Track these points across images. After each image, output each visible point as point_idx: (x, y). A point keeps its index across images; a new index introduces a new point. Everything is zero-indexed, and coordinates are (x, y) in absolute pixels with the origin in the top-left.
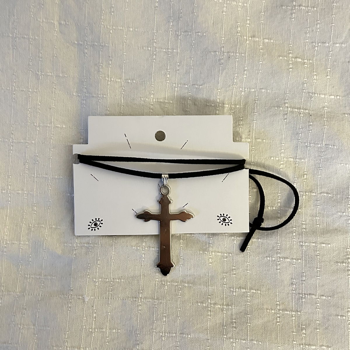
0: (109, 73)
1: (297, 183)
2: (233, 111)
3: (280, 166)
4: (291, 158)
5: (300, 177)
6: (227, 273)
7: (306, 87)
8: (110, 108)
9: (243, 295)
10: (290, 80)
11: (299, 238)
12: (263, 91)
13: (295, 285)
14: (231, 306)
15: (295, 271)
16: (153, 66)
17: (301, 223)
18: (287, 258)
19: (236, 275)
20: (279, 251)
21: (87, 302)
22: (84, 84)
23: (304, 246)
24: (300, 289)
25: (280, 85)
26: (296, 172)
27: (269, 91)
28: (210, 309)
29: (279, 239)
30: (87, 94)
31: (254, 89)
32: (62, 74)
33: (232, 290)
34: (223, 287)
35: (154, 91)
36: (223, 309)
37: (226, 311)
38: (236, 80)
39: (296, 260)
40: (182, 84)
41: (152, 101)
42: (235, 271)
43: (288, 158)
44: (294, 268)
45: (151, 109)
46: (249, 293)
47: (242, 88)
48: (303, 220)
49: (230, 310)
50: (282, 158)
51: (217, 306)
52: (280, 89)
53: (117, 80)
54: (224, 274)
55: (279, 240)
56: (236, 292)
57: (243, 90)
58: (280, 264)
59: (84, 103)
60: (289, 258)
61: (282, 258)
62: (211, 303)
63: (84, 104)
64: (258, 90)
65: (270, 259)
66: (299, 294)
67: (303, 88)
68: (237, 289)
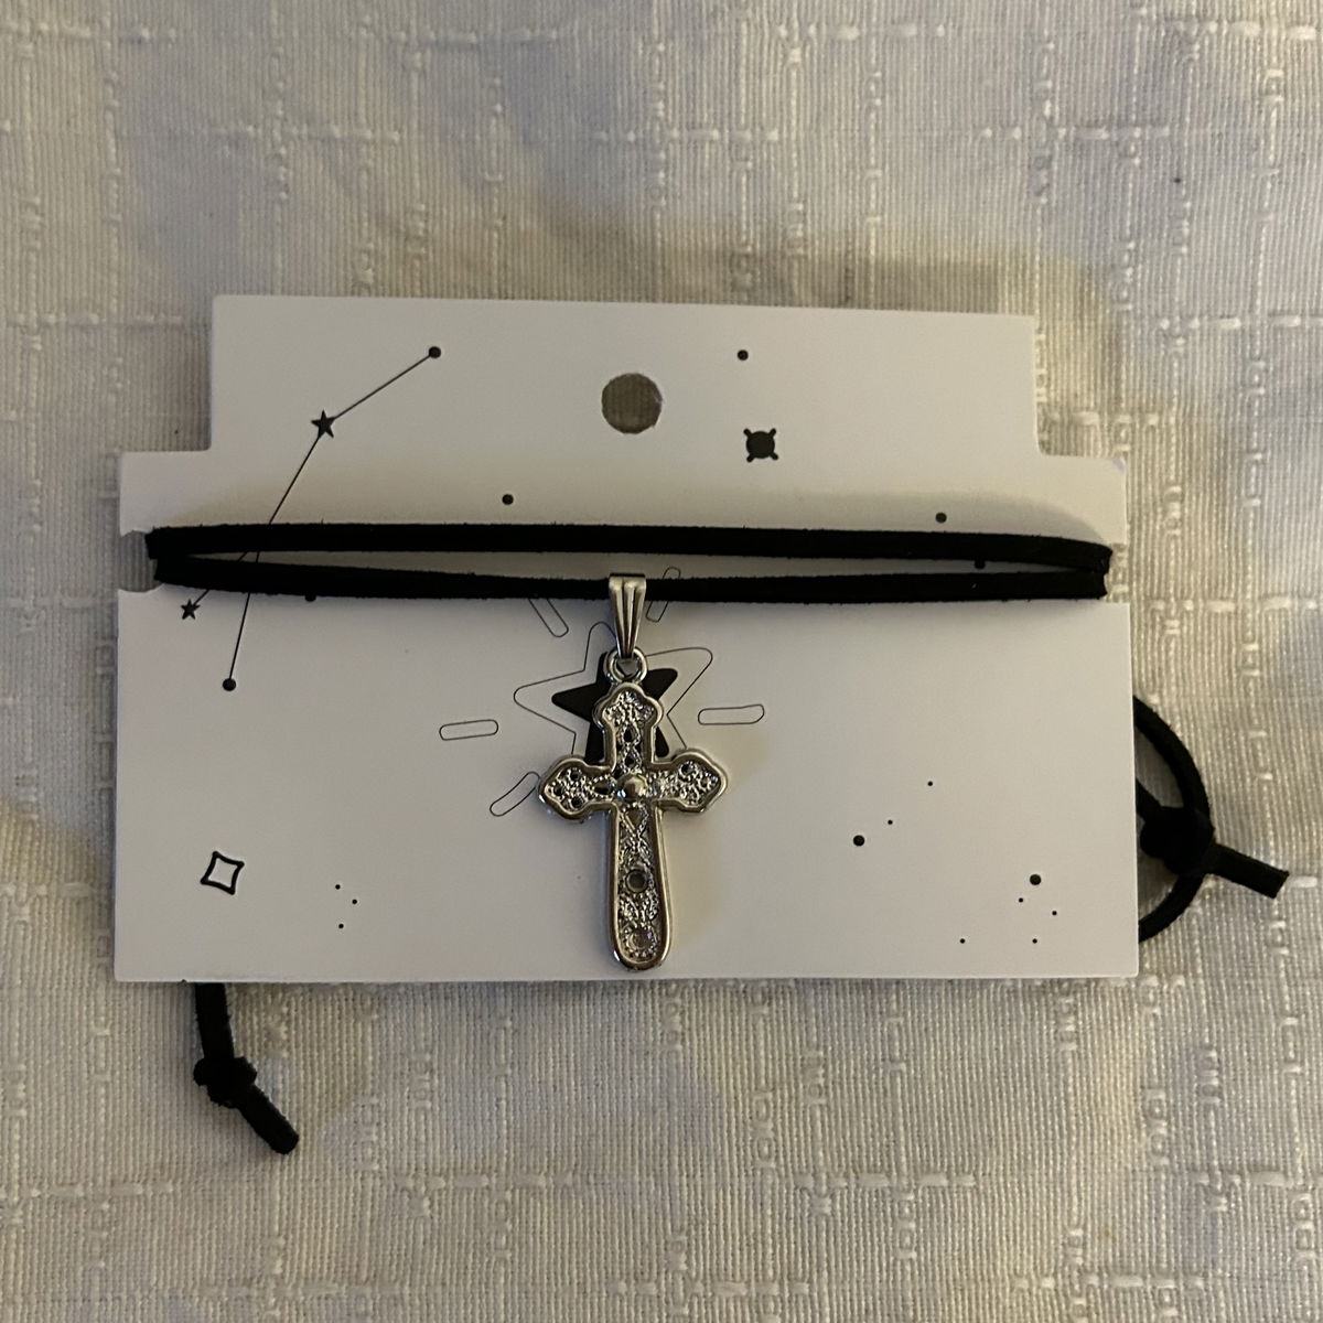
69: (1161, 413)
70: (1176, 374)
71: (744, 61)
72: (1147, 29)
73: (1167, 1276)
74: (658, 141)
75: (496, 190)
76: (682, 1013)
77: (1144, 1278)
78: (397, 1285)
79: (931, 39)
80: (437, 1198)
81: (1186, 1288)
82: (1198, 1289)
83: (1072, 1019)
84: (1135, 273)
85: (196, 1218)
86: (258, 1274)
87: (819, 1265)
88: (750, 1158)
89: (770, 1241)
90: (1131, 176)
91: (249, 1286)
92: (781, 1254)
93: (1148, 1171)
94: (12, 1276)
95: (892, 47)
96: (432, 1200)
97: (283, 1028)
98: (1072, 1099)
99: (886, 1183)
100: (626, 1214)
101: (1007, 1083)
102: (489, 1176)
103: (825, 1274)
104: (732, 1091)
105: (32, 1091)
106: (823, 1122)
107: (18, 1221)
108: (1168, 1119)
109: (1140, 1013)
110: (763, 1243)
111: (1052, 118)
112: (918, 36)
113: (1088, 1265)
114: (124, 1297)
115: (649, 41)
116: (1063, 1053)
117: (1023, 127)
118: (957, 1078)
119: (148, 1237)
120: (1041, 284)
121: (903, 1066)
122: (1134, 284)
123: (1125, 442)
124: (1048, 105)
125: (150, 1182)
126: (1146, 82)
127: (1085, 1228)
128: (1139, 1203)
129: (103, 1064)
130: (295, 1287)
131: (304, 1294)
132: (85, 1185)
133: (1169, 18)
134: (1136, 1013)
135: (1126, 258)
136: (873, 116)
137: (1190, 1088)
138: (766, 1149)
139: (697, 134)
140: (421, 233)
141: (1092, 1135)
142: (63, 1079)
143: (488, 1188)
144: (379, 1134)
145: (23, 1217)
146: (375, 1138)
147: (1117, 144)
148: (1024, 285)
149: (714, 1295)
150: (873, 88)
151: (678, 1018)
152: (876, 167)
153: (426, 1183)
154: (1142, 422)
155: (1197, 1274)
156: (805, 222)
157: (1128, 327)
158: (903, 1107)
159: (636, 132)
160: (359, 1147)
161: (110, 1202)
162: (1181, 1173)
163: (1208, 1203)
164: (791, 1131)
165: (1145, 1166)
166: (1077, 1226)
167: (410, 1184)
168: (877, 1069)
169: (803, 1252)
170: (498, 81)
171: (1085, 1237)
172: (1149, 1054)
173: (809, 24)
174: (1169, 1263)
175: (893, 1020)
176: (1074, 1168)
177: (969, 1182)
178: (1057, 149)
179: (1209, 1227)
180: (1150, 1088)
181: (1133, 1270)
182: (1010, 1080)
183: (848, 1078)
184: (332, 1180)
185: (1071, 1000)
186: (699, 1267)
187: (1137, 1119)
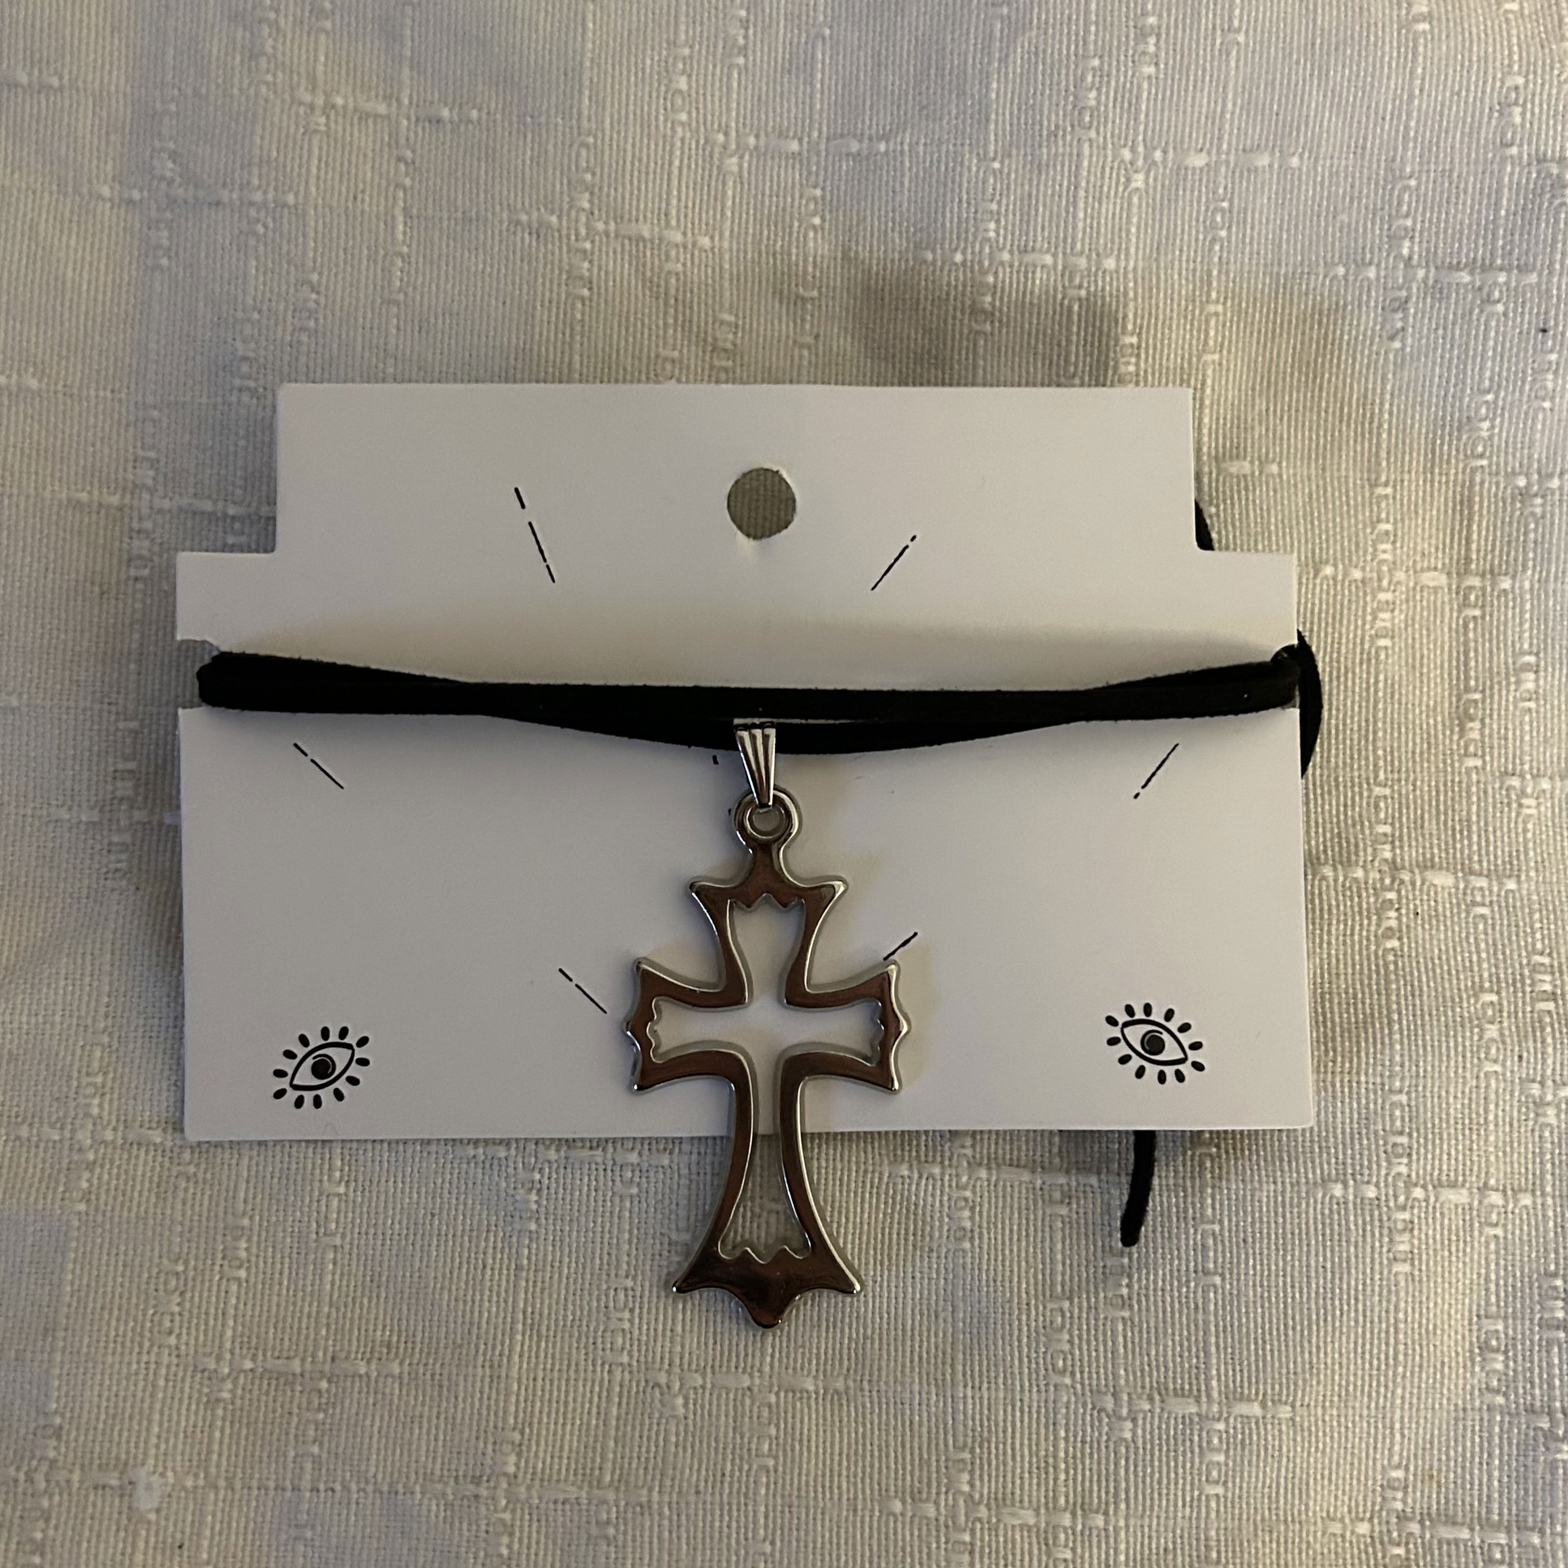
0: (320, 68)
1: (1482, 721)
2: (1083, 293)
3: (1375, 618)
4: (1435, 569)
5: (1499, 683)
6: (1071, 1299)
7: (1523, 126)
8: (320, 274)
9: (1180, 1438)
10: (1421, 90)
11: (1520, 1057)
12: (1263, 161)
13: (1501, 1358)
14: (1106, 1513)
15: (1497, 1264)
16: (590, 25)
17: (1525, 961)
18: (1453, 1185)
19: (1131, 1307)
20: (1404, 1140)
21: (158, 1511)
22: (165, 131)
23: (1548, 1104)
24: (1537, 1380)
25: (1359, 122)
26: (1472, 654)
27: (1295, 161)
28: (967, 1538)
29: (1402, 1066)
30: (181, 191)
31: (1204, 154)
32: (30, 74)
33: (1109, 1404)
34: (1052, 1389)
35: (594, 174)
36: (1055, 1538)
37: (1073, 1550)
38: (1093, 94)
39: (1504, 1191)
40: (767, 135)
41: (583, 231)
42: (1125, 1281)
43: (1415, 572)
44: (1492, 1247)
45: (581, 278)
46: (1221, 1426)
47: (1133, 150)
48: (1534, 944)
49: (1099, 1542)
50: (1385, 568)
51: (1013, 1515)
52: (1364, 148)
53: (369, 106)
54: (1050, 1306)
55: (1398, 1068)
56: (1134, 1420)
57: (1140, 163)
58: (1409, 1227)
59: (159, 246)
60: (1463, 1186)
61: (1424, 1187)
62: (977, 1496)
63: (160, 253)
64: (1232, 158)
65: (1351, 1190)
66: (1531, 1410)
67: (1503, 135)
68: (1140, 1397)
69: (1514, 577)
70: (1532, 536)
71: (1083, 184)
72: (1517, 170)
73: (1497, 1527)
74: (986, 263)
75: (809, 306)
76: (972, 1209)
77: (1472, 1529)
78: (645, 1492)
79: (1284, 168)
80: (692, 1396)
81: (1520, 1545)
82: (1534, 1547)
83: (1406, 1237)
84: (1493, 427)
85: (423, 1405)
86: (488, 1471)
87: (1116, 1495)
88: (1043, 1372)
89: (1063, 1466)
90: (1493, 323)
91: (478, 1484)
92: (1075, 1480)
93: (1480, 1409)
94: (215, 1457)
95: (1241, 177)
96: (686, 1399)
97: (534, 1197)
98: (1402, 1326)
99: (1194, 1409)
100: (903, 1426)
101: (1333, 1305)
102: (751, 1376)
103: (1123, 1506)
104: (1024, 1296)
105: (254, 1250)
106: (1125, 1337)
107: (226, 1395)
108: (1506, 1352)
109: (1481, 1233)
110: (1055, 1468)
111: (1410, 258)
112: (1271, 166)
113: (1409, 1510)
114: (338, 1487)
115: (983, 158)
116: (1396, 1274)
117: (1378, 266)
118: (1277, 1297)
119: (368, 1422)
120: (1390, 434)
121: (1218, 1280)
122: (1491, 438)
123: (1475, 606)
124: (1407, 243)
125: (374, 1361)
126: (1514, 225)
127: (1407, 1469)
128: (1469, 1444)
129: (333, 1226)
130: (529, 1488)
131: (540, 1498)
132: (303, 1360)
133: (1541, 160)
134: (1476, 1233)
135: (1483, 411)
136: (1217, 248)
137: (1532, 1320)
138: (1061, 1363)
139: (1029, 258)
140: (729, 346)
141: (1421, 1367)
142: (289, 1240)
143: (749, 1389)
144: (631, 1321)
145: (232, 1391)
146: (627, 1326)
147: (1480, 289)
148: (1370, 433)
149: (999, 1521)
150: (1219, 219)
151: (967, 1213)
152: (1217, 302)
153: (681, 1379)
154: (1494, 585)
155: (1532, 1529)
156: (1138, 356)
157: (1482, 483)
158: (1216, 1326)
159: (964, 253)
160: (609, 1334)
161: (329, 1381)
162: (1518, 1414)
163: (1547, 1449)
164: (1088, 1344)
165: (1477, 1403)
166: (1398, 1467)
167: (663, 1379)
168: (1188, 1281)
169: (1099, 1481)
170: (818, 192)
171: (1406, 1479)
172: (1487, 1279)
173: (1155, 149)
174: (1500, 1514)
175: (1207, 1227)
176: (1398, 1401)
177: (1285, 1412)
178: (1415, 290)
179: (1548, 1477)
180: (1487, 1317)
181: (1459, 1519)
182: (1337, 1302)
183: (1155, 1290)
184: (577, 1371)
185: (1406, 1216)
186: (984, 1489)
187: (1471, 1352)
